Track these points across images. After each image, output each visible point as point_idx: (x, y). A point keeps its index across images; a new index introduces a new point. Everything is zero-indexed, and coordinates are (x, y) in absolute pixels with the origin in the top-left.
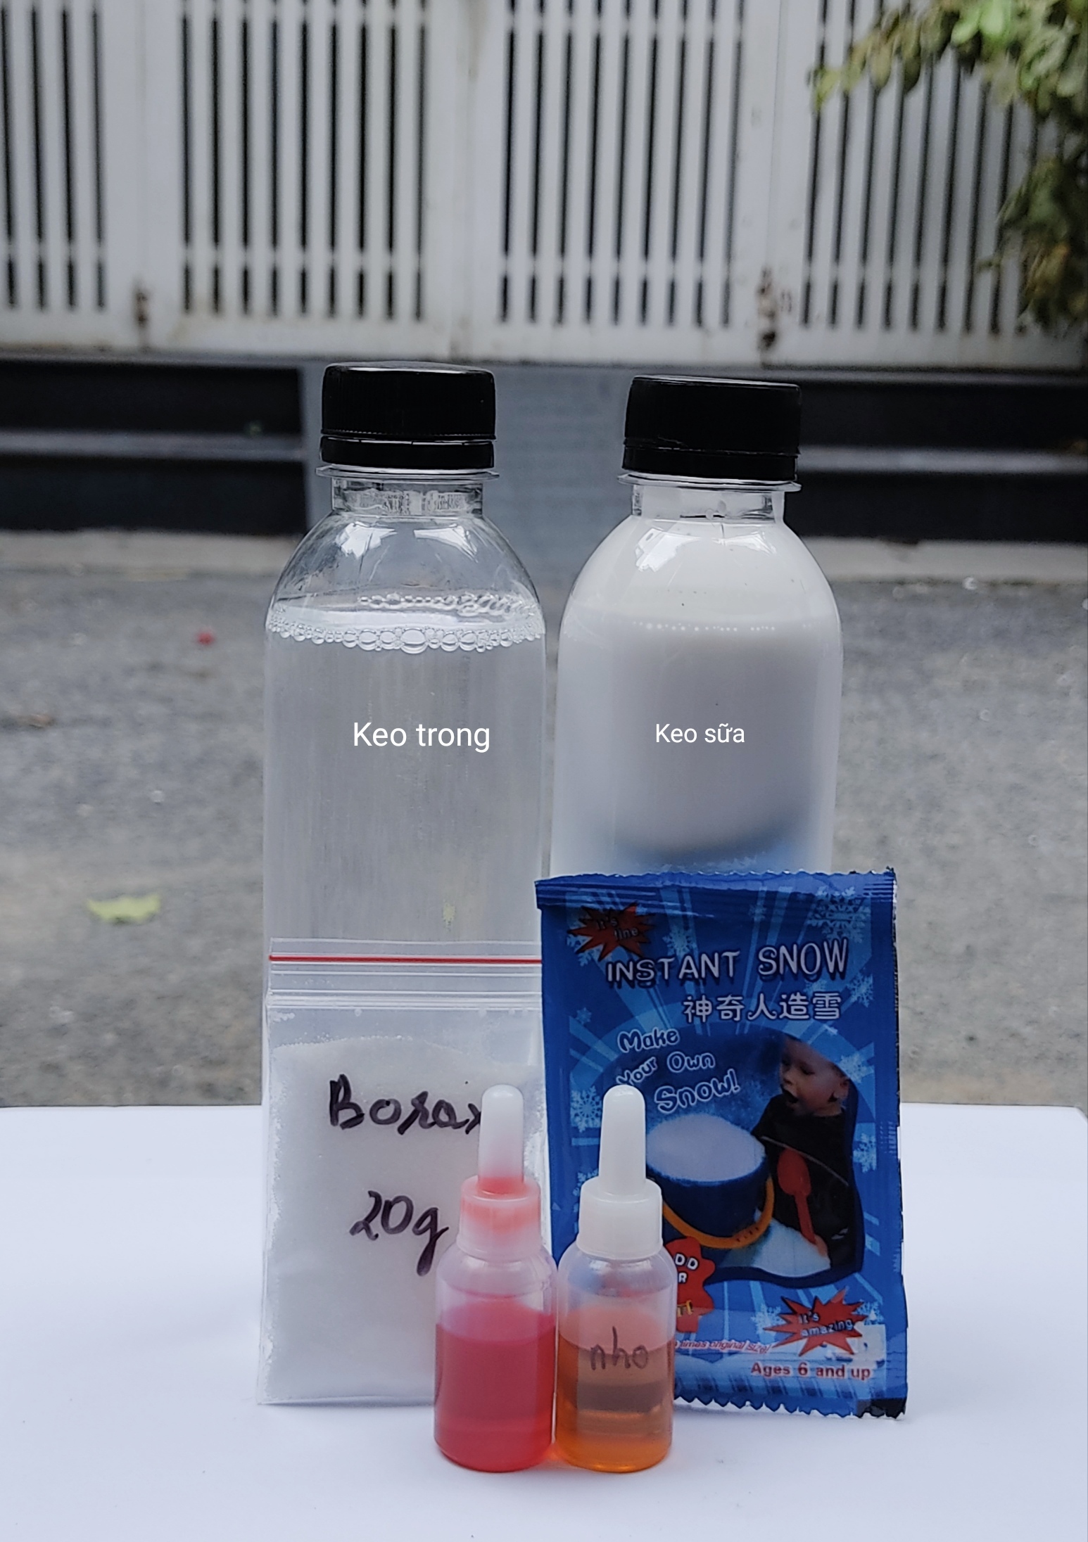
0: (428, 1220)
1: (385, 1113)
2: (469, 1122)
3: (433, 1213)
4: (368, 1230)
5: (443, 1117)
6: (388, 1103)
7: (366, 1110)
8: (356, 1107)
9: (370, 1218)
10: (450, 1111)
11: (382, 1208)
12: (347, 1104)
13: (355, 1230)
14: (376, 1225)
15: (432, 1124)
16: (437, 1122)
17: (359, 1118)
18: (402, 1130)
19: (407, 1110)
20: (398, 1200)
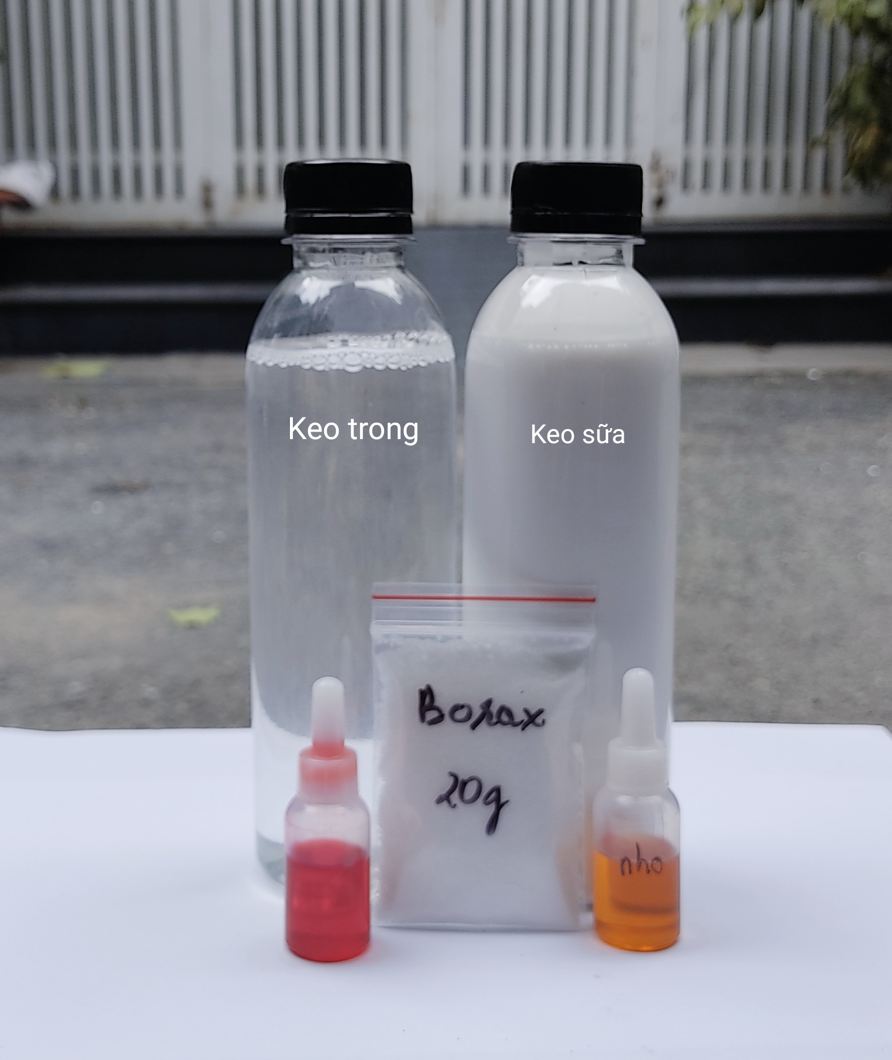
0: (493, 795)
1: (461, 714)
2: (524, 722)
3: (497, 790)
4: (449, 802)
5: (505, 718)
6: (462, 707)
7: (446, 710)
8: (438, 709)
9: (451, 792)
10: (510, 714)
11: (459, 785)
12: (432, 707)
13: (440, 801)
14: (455, 797)
15: (497, 723)
16: (499, 722)
17: (441, 718)
18: (474, 726)
19: (477, 713)
20: (471, 779)
